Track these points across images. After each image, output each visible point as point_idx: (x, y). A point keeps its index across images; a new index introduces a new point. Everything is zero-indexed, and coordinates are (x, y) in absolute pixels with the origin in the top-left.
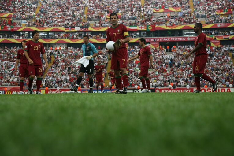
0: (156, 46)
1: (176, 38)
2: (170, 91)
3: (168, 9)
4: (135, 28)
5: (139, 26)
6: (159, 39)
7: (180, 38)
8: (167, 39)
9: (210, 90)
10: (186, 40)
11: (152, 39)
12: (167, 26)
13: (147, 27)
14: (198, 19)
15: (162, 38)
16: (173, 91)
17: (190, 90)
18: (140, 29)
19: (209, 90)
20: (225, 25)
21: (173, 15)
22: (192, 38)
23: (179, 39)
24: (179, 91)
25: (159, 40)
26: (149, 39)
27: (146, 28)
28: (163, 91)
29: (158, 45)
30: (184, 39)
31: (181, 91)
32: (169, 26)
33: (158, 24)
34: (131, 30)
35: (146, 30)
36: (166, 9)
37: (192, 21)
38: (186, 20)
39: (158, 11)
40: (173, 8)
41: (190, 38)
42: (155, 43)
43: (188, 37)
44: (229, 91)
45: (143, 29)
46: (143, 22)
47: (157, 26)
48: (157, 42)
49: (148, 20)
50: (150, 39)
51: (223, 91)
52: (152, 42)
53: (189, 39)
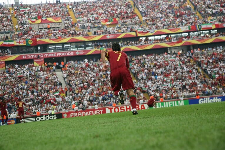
0: (40, 63)
1: (63, 53)
2: (79, 114)
3: (46, 20)
4: (11, 43)
5: (16, 41)
6: (44, 54)
7: (68, 52)
8: (52, 55)
9: (124, 107)
10: (75, 55)
11: (35, 55)
12: (50, 39)
13: (27, 42)
14: (84, 30)
15: (46, 54)
16: (84, 114)
17: (102, 110)
18: (18, 44)
19: (122, 108)
20: (114, 36)
21: (54, 27)
22: (81, 52)
23: (67, 54)
24: (90, 113)
25: (44, 56)
26: (30, 55)
27: (25, 42)
28: (71, 115)
29: (43, 62)
30: (72, 54)
31: (92, 112)
32: (53, 40)
33: (39, 38)
34: (7, 46)
35: (25, 44)
36: (44, 19)
37: (79, 33)
38: (71, 32)
39: (34, 22)
40: (52, 18)
41: (79, 51)
42: (39, 60)
43: (77, 51)
44: (143, 107)
45: (21, 44)
46: (20, 36)
47: (38, 39)
48: (42, 58)
49: (26, 32)
50: (32, 56)
51: (137, 108)
52: (36, 58)
53: (78, 53)
